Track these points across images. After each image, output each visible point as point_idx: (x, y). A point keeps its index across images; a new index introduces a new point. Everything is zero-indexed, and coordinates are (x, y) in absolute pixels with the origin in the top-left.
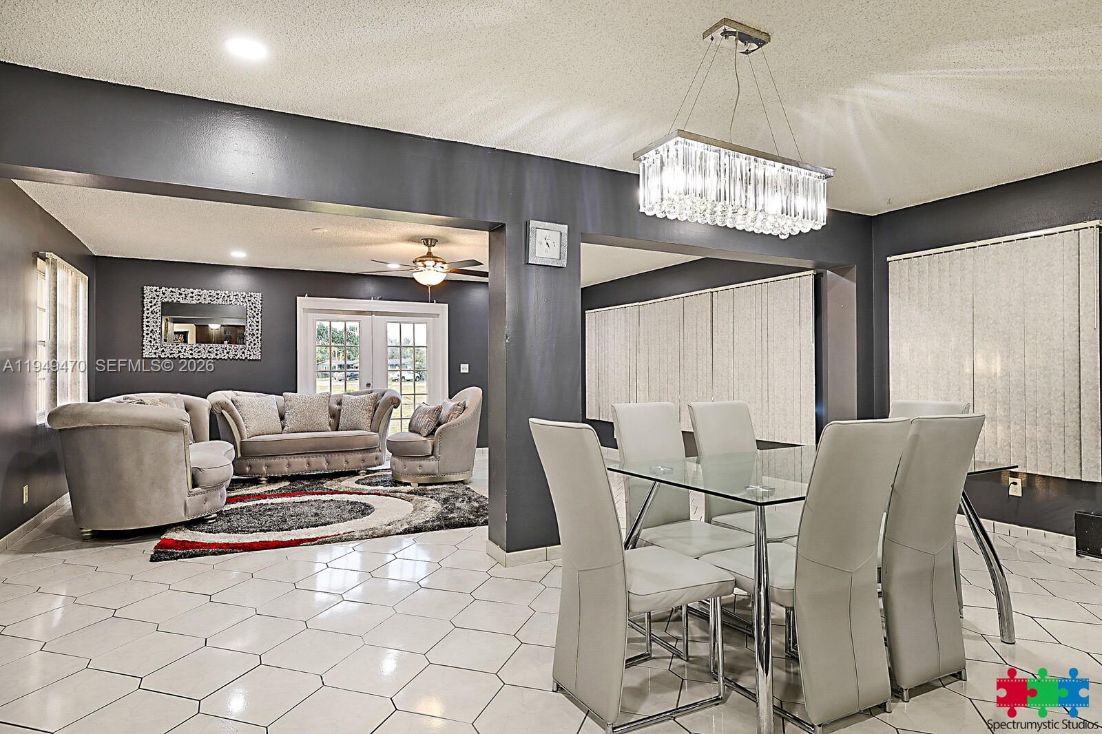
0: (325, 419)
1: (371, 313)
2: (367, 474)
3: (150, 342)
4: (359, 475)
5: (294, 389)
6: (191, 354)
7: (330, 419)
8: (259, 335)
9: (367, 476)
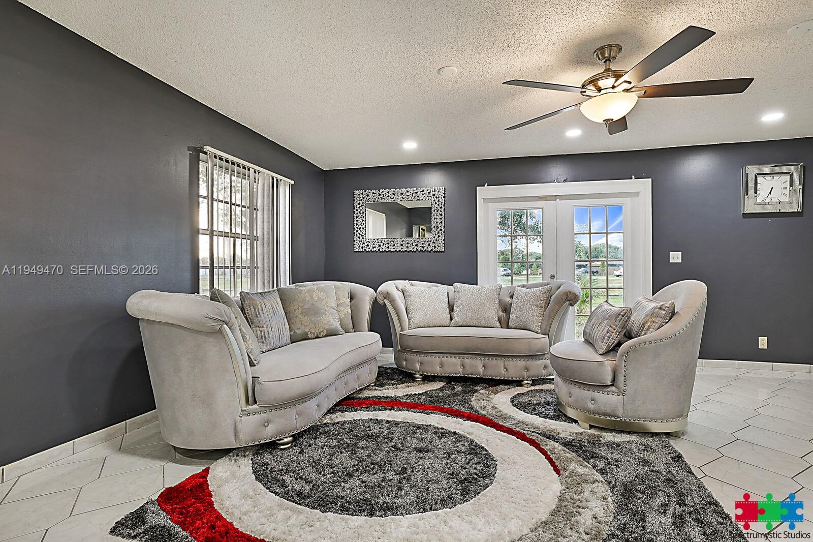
0: (493, 314)
2: (532, 385)
3: (359, 237)
4: (521, 385)
5: (475, 283)
9: (533, 388)
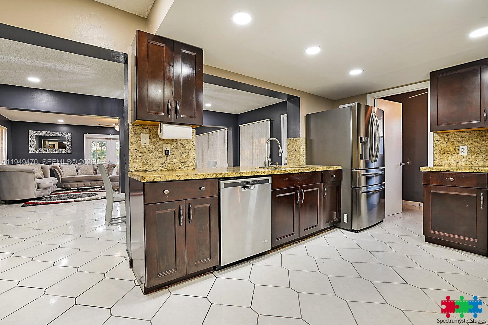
0: (92, 171)
1: (111, 139)
3: (32, 148)
6: (47, 152)
7: (94, 171)
8: (71, 146)
